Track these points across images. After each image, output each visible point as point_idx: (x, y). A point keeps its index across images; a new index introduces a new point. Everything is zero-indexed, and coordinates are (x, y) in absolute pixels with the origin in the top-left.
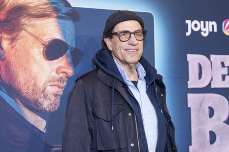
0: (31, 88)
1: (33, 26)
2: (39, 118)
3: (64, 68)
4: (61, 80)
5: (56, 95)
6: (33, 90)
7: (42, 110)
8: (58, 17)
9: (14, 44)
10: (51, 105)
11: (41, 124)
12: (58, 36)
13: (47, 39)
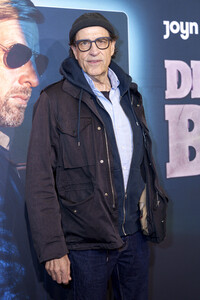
8: (20, 19)
10: (14, 119)
13: (8, 44)
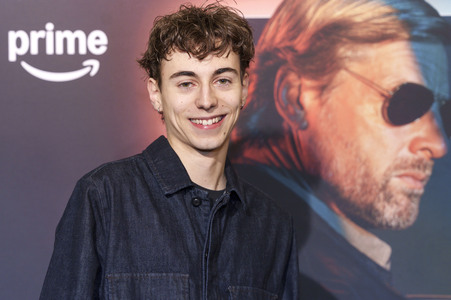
0: (360, 181)
1: (361, 60)
2: (377, 241)
3: (425, 140)
4: (418, 164)
5: (410, 196)
6: (364, 186)
7: (381, 225)
8: (413, 39)
9: (324, 97)
10: (400, 214)
11: (380, 252)
12: (412, 76)
13: (390, 83)
